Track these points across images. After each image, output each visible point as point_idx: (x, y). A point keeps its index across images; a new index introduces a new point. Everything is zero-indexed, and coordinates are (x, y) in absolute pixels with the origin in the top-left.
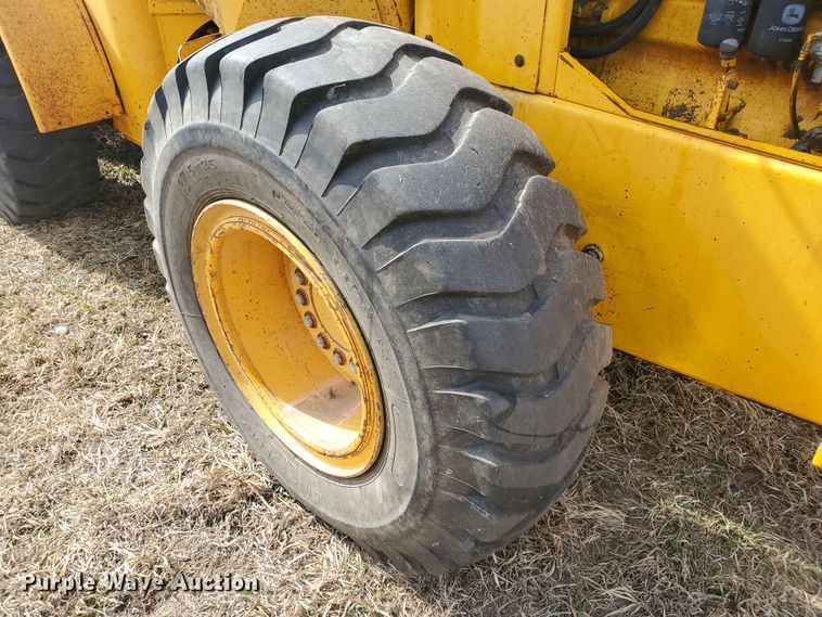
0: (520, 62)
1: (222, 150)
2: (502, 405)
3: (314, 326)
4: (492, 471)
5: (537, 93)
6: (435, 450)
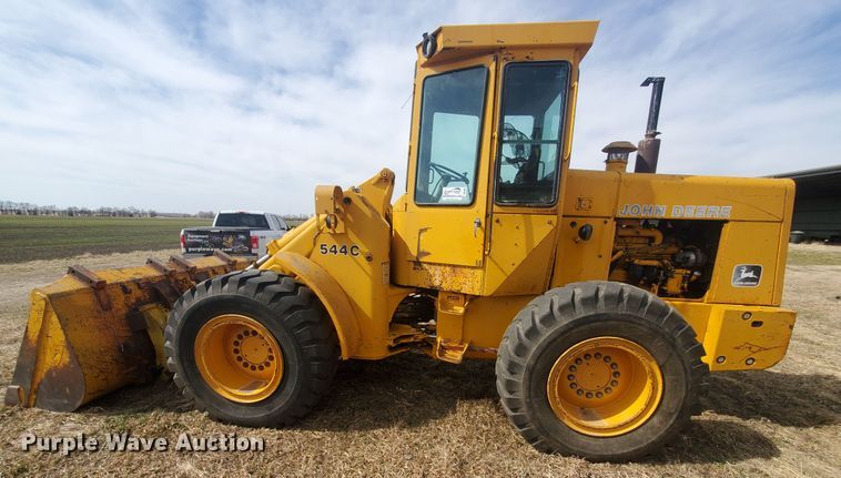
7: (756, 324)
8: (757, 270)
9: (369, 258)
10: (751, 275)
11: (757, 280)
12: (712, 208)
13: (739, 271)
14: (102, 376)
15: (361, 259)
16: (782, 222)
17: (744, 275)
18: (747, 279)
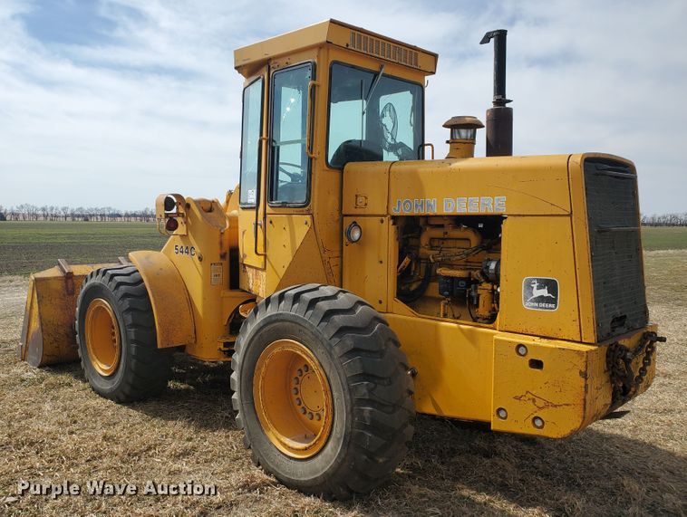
0: (380, 302)
1: (282, 320)
2: (372, 385)
3: (297, 394)
4: (371, 411)
5: (387, 313)
6: (352, 410)
7: (536, 364)
8: (551, 285)
9: (200, 259)
10: (544, 292)
11: (554, 301)
12: (486, 199)
13: (529, 286)
14: (55, 344)
15: (196, 257)
16: (570, 215)
17: (537, 293)
18: (541, 299)
